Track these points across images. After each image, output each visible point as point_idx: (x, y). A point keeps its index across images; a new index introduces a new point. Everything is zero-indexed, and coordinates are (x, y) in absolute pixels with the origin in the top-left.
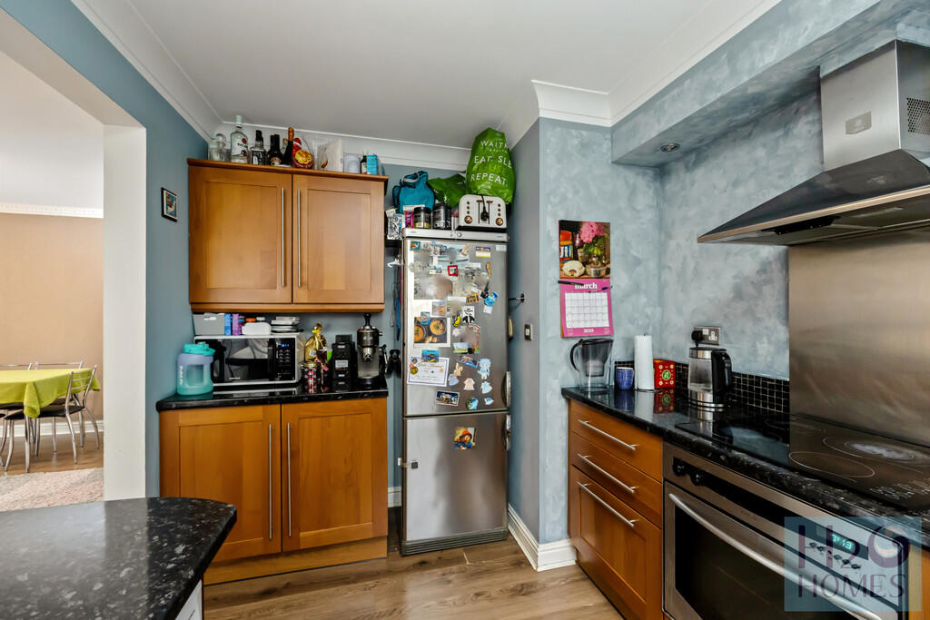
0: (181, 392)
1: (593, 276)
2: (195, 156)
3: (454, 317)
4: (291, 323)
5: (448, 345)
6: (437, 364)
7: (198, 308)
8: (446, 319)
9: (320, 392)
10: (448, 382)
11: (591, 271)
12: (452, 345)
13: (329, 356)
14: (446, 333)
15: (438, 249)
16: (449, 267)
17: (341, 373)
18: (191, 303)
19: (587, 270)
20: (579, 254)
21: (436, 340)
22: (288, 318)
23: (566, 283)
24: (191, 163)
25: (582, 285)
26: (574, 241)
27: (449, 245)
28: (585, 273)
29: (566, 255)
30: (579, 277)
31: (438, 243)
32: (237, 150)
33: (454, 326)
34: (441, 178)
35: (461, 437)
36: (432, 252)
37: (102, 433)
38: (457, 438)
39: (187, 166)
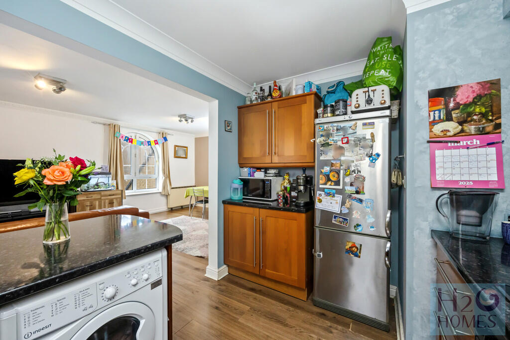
0: (232, 198)
1: (473, 132)
2: (241, 104)
3: (346, 170)
4: (274, 172)
5: (341, 187)
6: (334, 198)
7: (242, 166)
8: (340, 171)
9: (285, 207)
10: (341, 211)
11: (471, 128)
12: (343, 187)
13: (288, 189)
14: (340, 179)
15: (335, 128)
16: (342, 138)
17: (294, 198)
18: (239, 164)
19: (465, 128)
20: (454, 115)
21: (333, 183)
22: (273, 170)
23: (435, 141)
24: (239, 108)
25: (457, 142)
26: (446, 105)
27: (342, 125)
28: (462, 131)
29: (437, 118)
30: (455, 135)
31: (335, 124)
32: (254, 98)
33: (345, 175)
34: (354, 82)
35: (350, 247)
36: (331, 131)
37: (208, 208)
38: (347, 247)
39: (237, 109)
